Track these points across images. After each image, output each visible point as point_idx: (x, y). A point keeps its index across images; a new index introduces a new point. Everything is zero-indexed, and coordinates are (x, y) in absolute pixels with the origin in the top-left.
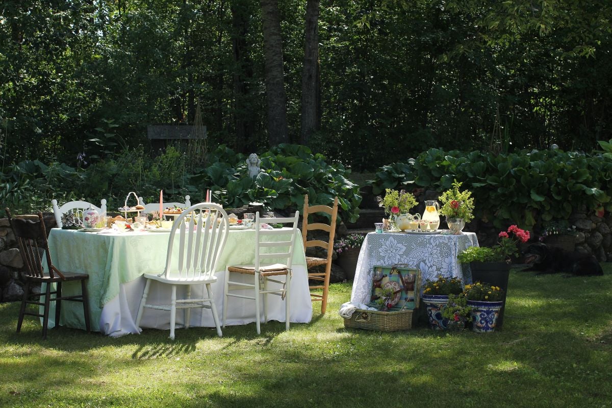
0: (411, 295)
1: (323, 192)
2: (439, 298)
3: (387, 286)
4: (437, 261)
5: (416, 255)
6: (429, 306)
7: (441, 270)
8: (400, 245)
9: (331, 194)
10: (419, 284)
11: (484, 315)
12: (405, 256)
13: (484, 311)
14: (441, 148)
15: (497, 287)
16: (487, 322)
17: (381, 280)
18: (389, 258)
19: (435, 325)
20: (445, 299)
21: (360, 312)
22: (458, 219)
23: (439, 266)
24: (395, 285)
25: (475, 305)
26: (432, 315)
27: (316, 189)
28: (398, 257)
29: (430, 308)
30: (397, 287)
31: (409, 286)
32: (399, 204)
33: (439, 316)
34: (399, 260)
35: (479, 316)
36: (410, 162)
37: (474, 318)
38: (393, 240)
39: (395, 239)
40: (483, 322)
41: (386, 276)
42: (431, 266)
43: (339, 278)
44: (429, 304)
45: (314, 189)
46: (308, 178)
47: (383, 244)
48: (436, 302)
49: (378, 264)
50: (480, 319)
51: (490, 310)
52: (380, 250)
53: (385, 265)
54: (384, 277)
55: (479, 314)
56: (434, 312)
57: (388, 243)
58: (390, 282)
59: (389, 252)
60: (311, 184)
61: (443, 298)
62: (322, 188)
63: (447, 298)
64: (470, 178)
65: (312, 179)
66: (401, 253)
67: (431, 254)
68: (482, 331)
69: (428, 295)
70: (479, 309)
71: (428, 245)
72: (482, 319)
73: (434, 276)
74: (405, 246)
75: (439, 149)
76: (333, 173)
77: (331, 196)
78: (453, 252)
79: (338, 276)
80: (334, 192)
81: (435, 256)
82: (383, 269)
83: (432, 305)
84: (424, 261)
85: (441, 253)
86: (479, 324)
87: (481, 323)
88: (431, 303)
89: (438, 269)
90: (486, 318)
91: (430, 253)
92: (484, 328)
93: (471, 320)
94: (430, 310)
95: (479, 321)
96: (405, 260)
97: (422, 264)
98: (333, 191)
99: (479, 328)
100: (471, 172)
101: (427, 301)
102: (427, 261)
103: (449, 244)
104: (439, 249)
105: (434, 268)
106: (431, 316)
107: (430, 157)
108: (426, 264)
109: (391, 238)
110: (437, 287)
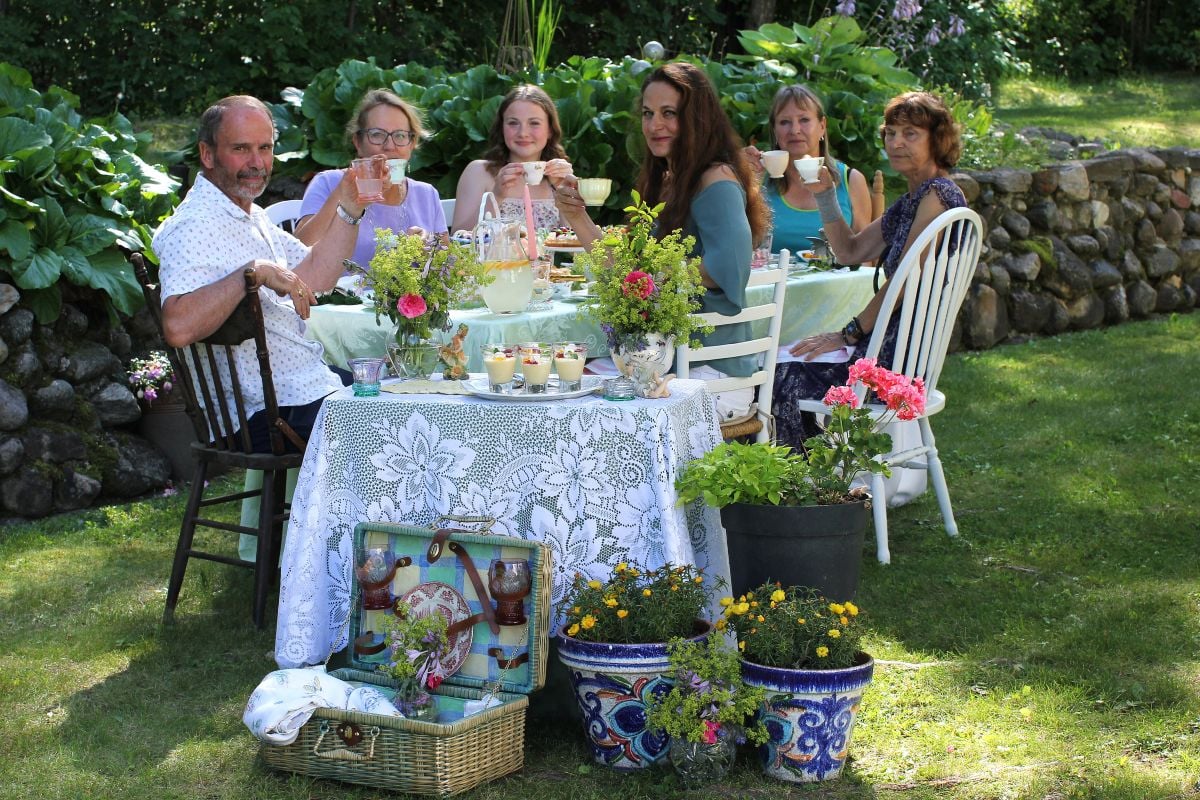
0: (510, 638)
1: (88, 211)
2: (634, 653)
3: (416, 602)
4: (599, 502)
5: (515, 477)
6: (587, 681)
7: (616, 531)
8: (452, 445)
9: (112, 215)
10: (545, 600)
11: (815, 719)
12: (473, 486)
13: (817, 706)
14: (371, 59)
15: (849, 605)
16: (824, 743)
17: (389, 578)
18: (414, 487)
19: (611, 752)
20: (650, 655)
21: (330, 719)
22: (652, 338)
23: (606, 517)
24: (447, 597)
25: (780, 686)
26: (602, 714)
27: (65, 201)
28: (449, 487)
29: (596, 690)
30: (454, 605)
31: (508, 608)
32: (426, 284)
33: (629, 719)
34: (455, 500)
35: (795, 723)
36: (288, 99)
37: (776, 731)
38: (423, 422)
39: (430, 420)
40: (810, 742)
41: (408, 561)
42: (579, 522)
43: (152, 479)
44: (593, 676)
45: (59, 200)
46: (38, 169)
47: (387, 438)
48: (622, 670)
49: (375, 513)
50: (799, 733)
51: (838, 698)
52: (376, 460)
53: (397, 515)
54: (399, 564)
55: (794, 715)
56: (609, 705)
57: (405, 434)
58: (428, 587)
59: (411, 466)
60: (47, 186)
61: (646, 654)
62: (82, 197)
63: (662, 652)
64: (473, 142)
65: (51, 171)
66: (459, 472)
67: (576, 476)
68: (808, 776)
69: (587, 644)
70: (796, 697)
71: (560, 444)
72: (809, 733)
73: (592, 557)
74: (473, 446)
75: (366, 61)
76: (109, 147)
77: (111, 222)
78: (660, 468)
79: (147, 473)
80: (123, 210)
81: (591, 483)
82: (394, 535)
83: (601, 679)
84: (550, 503)
85: (612, 471)
86: (796, 753)
87: (804, 748)
88: (598, 674)
89: (605, 530)
90: (821, 728)
91: (570, 473)
92: (811, 765)
93: (762, 736)
94: (591, 696)
95: (795, 740)
96: (474, 501)
97: (541, 516)
98: (116, 207)
99: (794, 765)
100: (477, 126)
101: (584, 665)
102: (562, 503)
103: (640, 437)
104: (602, 455)
105: (591, 526)
106: (595, 714)
107: (346, 84)
108: (558, 513)
109: (416, 415)
110: (622, 613)
